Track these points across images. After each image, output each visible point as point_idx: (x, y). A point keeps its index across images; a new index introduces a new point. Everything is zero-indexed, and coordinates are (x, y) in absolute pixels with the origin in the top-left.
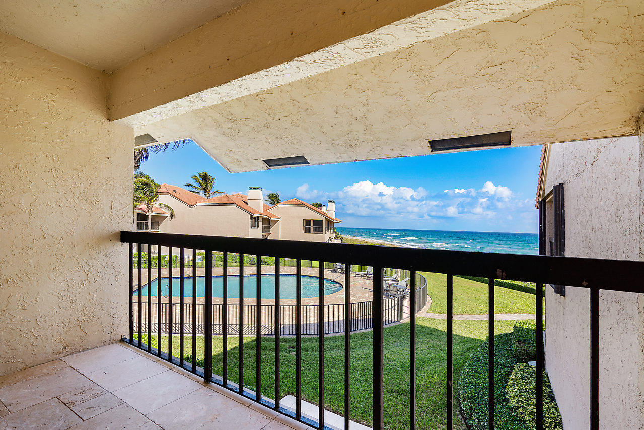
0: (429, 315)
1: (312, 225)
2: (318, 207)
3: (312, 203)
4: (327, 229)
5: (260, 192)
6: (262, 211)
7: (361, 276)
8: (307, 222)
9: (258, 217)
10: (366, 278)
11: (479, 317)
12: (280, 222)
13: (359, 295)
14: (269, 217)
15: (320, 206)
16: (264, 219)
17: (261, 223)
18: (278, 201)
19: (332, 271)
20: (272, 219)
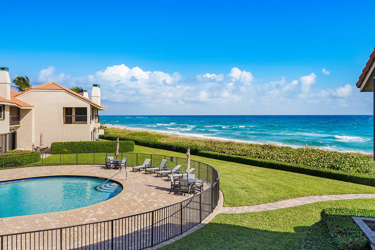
0: (227, 210)
1: (74, 113)
2: (78, 92)
3: (71, 88)
4: (92, 118)
5: (6, 73)
6: (9, 98)
7: (139, 170)
8: (68, 111)
9: (4, 105)
10: (144, 172)
11: (275, 206)
12: (33, 111)
13: (146, 195)
14: (18, 105)
15: (81, 91)
16: (11, 108)
17: (7, 113)
18: (28, 85)
19: (103, 168)
20: (22, 108)
